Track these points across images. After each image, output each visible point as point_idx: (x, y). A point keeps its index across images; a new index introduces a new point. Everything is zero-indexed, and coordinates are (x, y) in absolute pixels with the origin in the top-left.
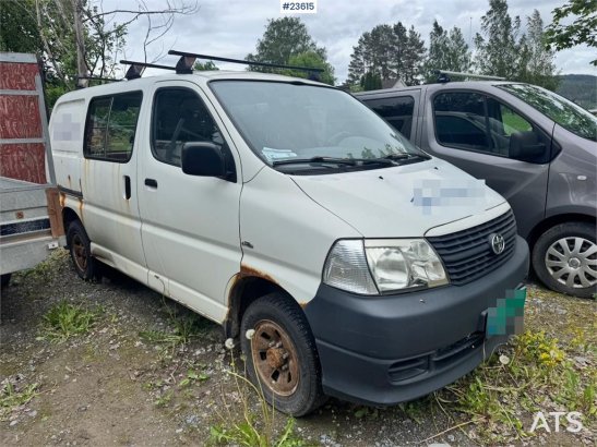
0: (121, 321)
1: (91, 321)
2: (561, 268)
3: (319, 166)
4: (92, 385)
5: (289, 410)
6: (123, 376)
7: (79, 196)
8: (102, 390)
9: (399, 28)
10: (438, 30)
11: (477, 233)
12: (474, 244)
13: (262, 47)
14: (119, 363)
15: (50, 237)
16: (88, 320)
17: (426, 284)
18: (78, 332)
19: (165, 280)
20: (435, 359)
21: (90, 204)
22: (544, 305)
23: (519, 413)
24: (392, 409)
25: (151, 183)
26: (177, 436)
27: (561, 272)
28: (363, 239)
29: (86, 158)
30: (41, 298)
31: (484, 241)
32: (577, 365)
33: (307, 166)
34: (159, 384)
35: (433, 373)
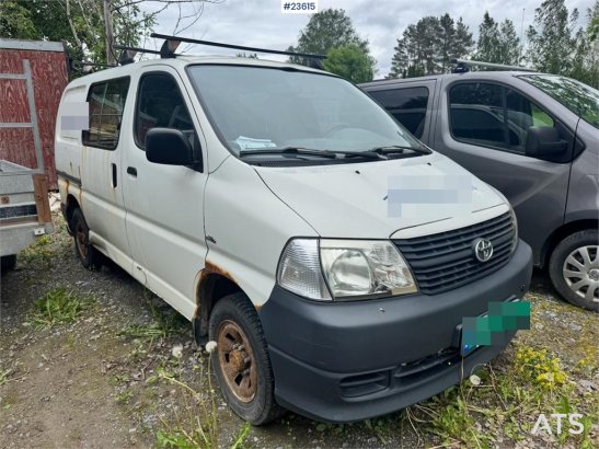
0: (108, 311)
1: (79, 309)
2: (580, 279)
3: (293, 157)
4: (62, 375)
5: (247, 417)
6: (95, 367)
7: (78, 182)
8: (70, 381)
9: (446, 20)
10: (489, 21)
11: (458, 237)
12: (452, 250)
13: (304, 39)
14: (96, 353)
15: (37, 224)
16: (74, 309)
17: (390, 292)
18: (64, 320)
19: (147, 272)
20: (397, 375)
21: (88, 191)
22: (557, 319)
23: (501, 440)
24: (358, 426)
25: (132, 171)
26: (129, 435)
27: (580, 284)
28: (319, 238)
29: (84, 145)
30: (40, 284)
31: (466, 246)
32: (581, 390)
33: (280, 157)
34: (125, 378)
35: (395, 390)
